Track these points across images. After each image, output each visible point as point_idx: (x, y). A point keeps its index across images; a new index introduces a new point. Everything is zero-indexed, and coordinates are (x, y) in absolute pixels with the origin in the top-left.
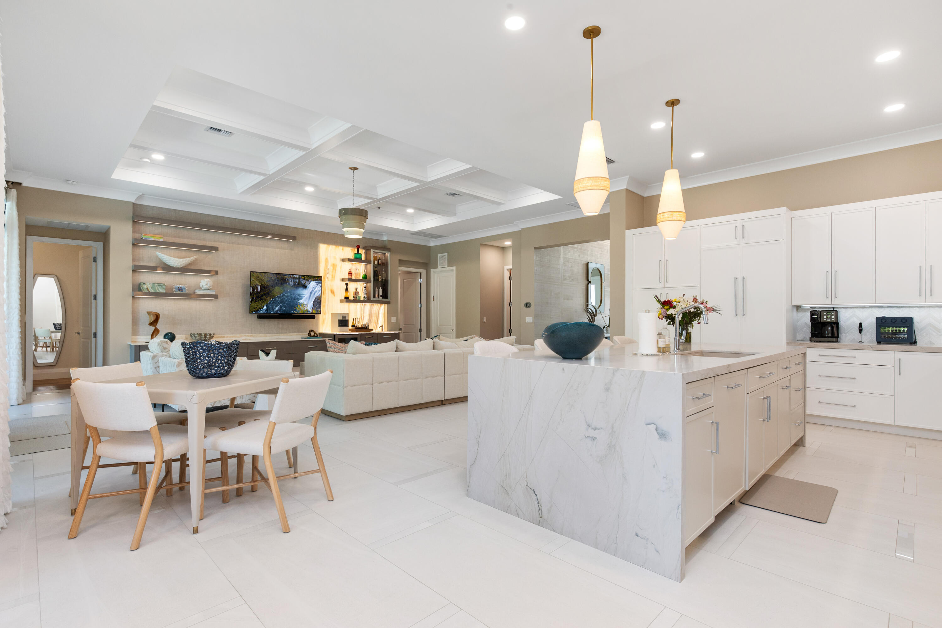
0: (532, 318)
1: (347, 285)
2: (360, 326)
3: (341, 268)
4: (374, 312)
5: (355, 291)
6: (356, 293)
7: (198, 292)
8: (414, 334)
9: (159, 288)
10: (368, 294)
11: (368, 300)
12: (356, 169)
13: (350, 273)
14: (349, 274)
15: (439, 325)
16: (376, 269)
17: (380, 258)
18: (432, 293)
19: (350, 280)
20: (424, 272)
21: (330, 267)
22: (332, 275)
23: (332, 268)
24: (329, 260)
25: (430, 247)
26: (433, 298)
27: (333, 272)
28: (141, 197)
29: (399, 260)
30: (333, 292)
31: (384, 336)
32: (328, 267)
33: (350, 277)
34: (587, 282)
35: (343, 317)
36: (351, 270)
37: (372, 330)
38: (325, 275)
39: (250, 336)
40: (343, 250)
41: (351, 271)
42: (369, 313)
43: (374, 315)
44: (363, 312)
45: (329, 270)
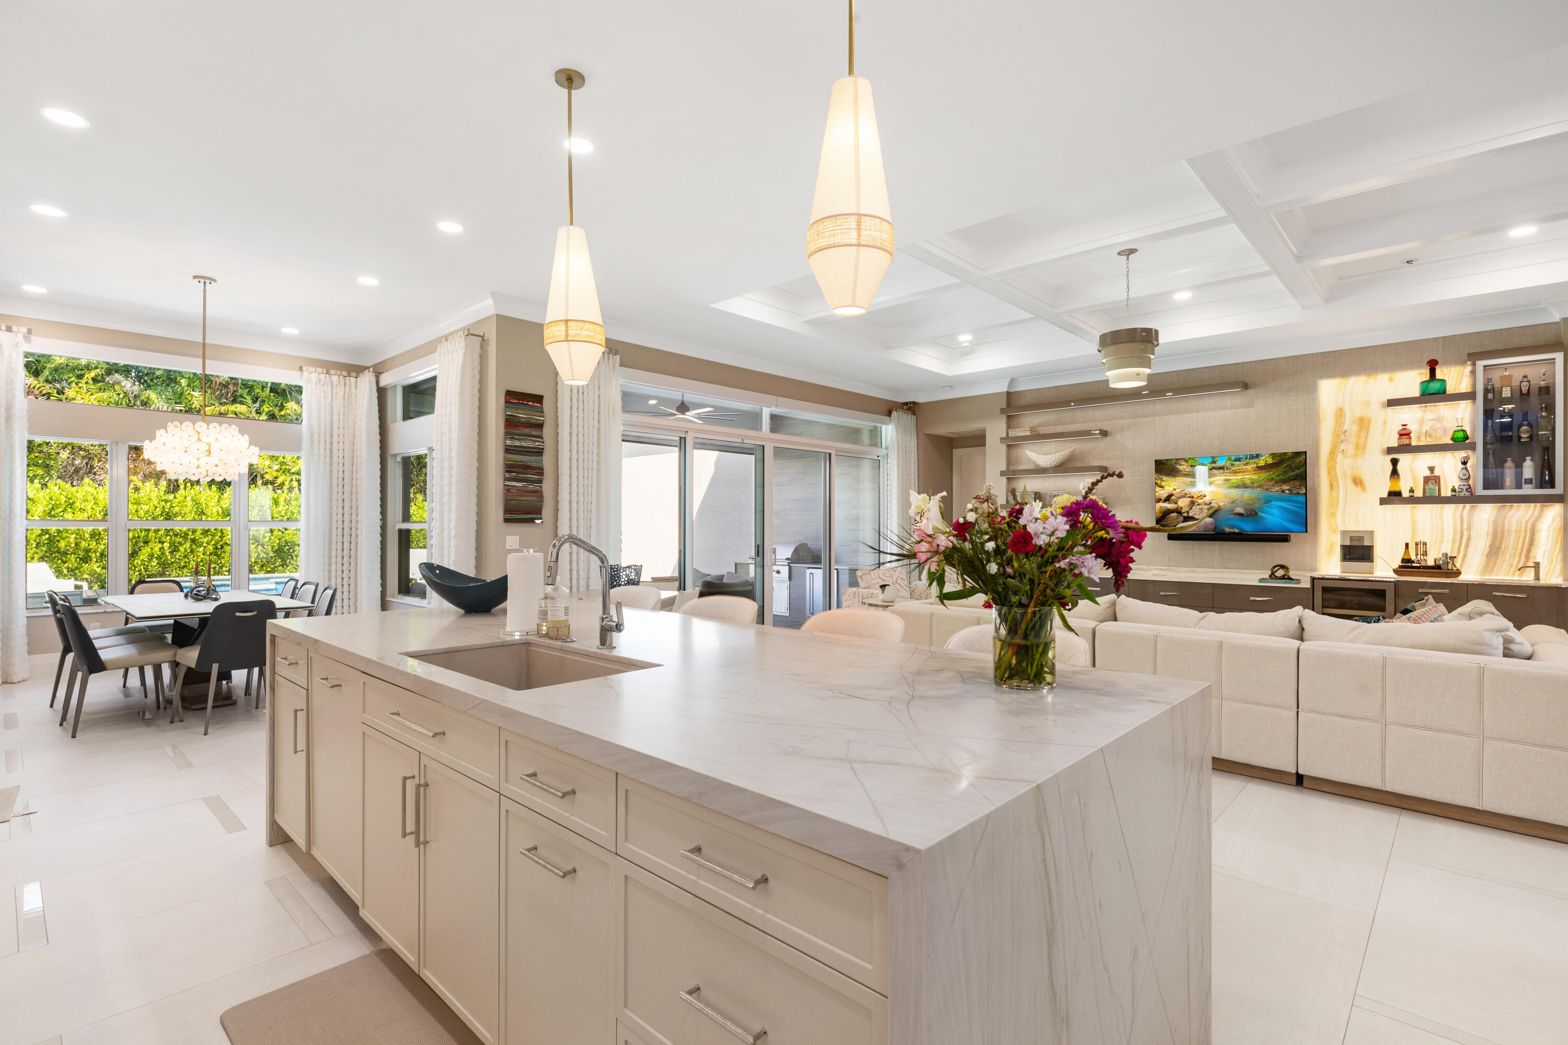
1: (1395, 462)
2: (1431, 563)
3: (1384, 423)
5: (1427, 475)
6: (1432, 479)
12: (1132, 251)
14: (1401, 435)
19: (1406, 448)
21: (1349, 424)
22: (1358, 445)
23: (1355, 428)
24: (1347, 410)
27: (1358, 436)
30: (1358, 482)
32: (1345, 428)
33: (1404, 442)
36: (1406, 425)
38: (1336, 446)
40: (1391, 379)
41: (1407, 427)
42: (1491, 530)
43: (1513, 534)
44: (1465, 527)
45: (1347, 434)
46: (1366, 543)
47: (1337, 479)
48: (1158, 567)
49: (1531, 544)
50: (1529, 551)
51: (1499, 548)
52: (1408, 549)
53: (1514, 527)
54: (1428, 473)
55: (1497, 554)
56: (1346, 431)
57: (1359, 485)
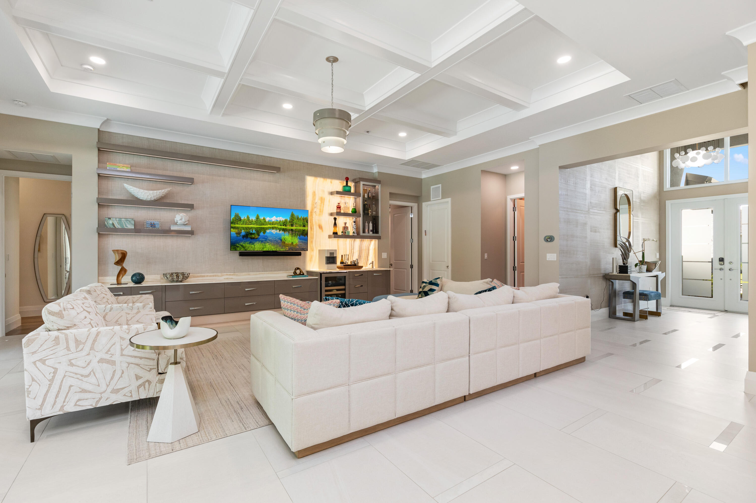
0: (555, 255)
1: (335, 219)
2: (349, 263)
3: (329, 202)
4: (364, 248)
5: (344, 226)
6: (345, 228)
7: (173, 228)
8: (406, 270)
9: (126, 223)
10: (357, 229)
11: (357, 235)
12: (335, 60)
13: (339, 207)
14: (337, 208)
15: (432, 261)
16: (366, 202)
17: (369, 191)
18: (424, 228)
19: (339, 214)
20: (415, 205)
21: (317, 200)
22: (320, 210)
23: (319, 202)
24: (316, 193)
25: (422, 179)
26: (425, 233)
27: (321, 206)
28: (107, 122)
29: (390, 193)
30: (321, 227)
31: (374, 274)
32: (316, 201)
33: (338, 211)
34: (614, 211)
35: (331, 253)
36: (339, 203)
37: (362, 267)
38: (313, 209)
39: (232, 275)
40: (331, 182)
42: (359, 249)
43: (364, 251)
44: (352, 248)
45: (317, 204)
47: (313, 225)
49: (368, 255)
50: (368, 257)
51: (361, 256)
52: (341, 257)
53: (364, 249)
55: (360, 258)
56: (316, 203)
57: (321, 228)
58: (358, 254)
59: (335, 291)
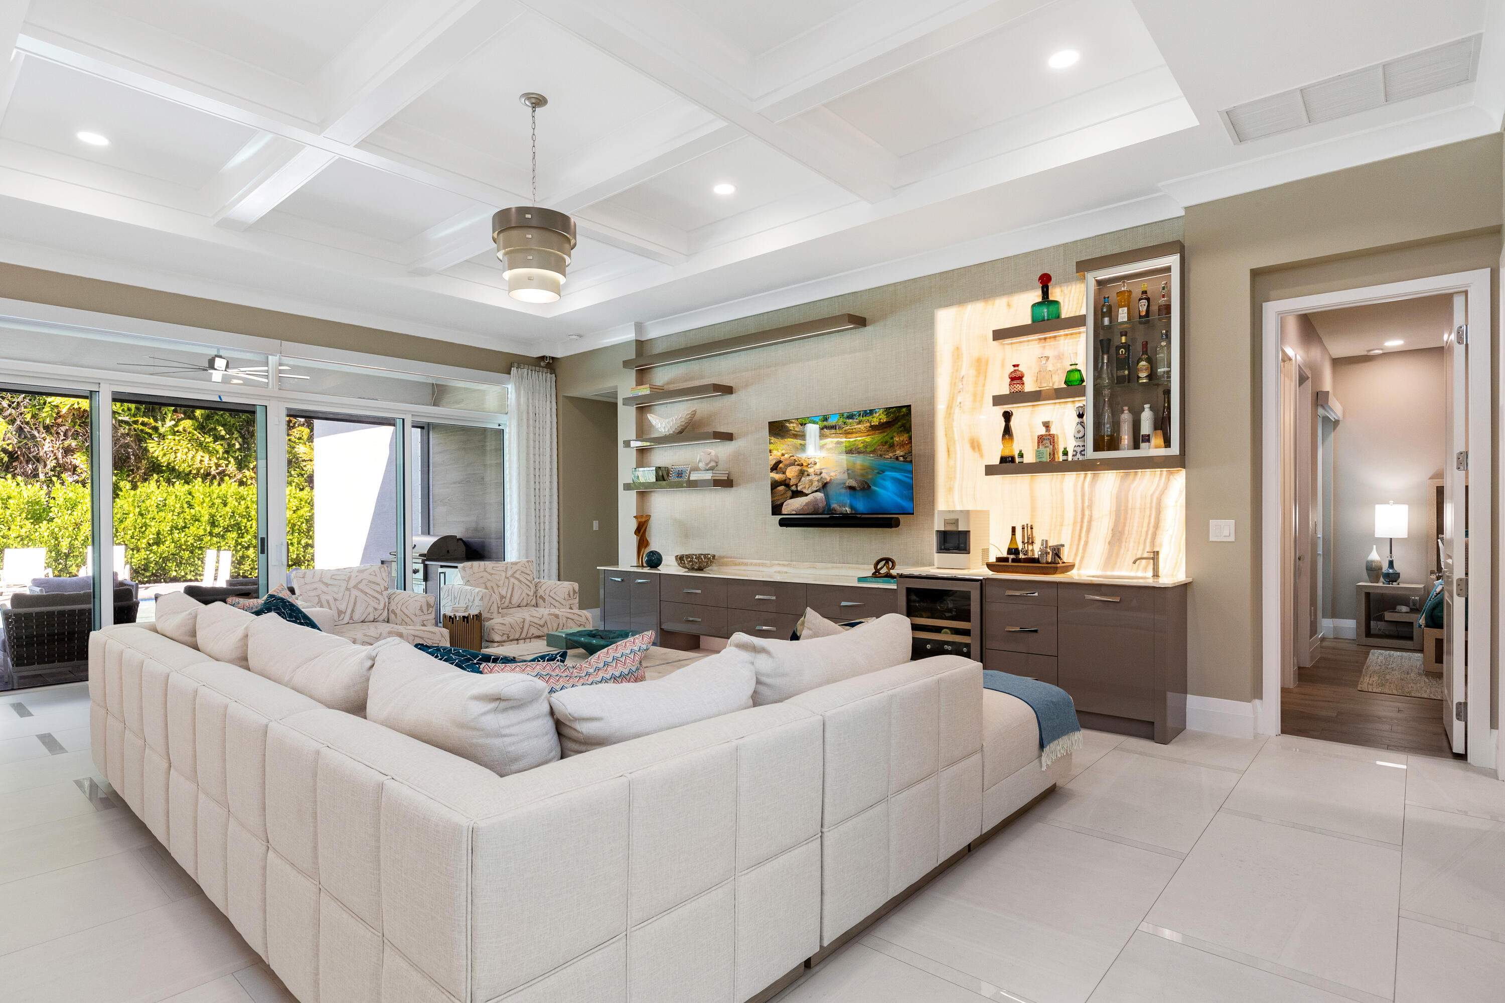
1: (1007, 416)
2: (1038, 553)
3: (1003, 365)
5: (1042, 434)
6: (1047, 439)
7: (696, 476)
9: (649, 474)
13: (1016, 378)
14: (1012, 379)
16: (1123, 339)
19: (1019, 397)
20: (1482, 285)
21: (966, 368)
22: (974, 395)
23: (972, 372)
24: (963, 349)
27: (976, 384)
29: (1258, 274)
30: (976, 444)
32: (963, 373)
33: (1017, 388)
35: (948, 522)
36: (1018, 366)
37: (1071, 567)
38: (953, 397)
40: (1009, 305)
41: (1020, 368)
42: (1114, 508)
43: (1138, 513)
44: (1086, 504)
45: (965, 381)
46: (961, 528)
47: (954, 443)
48: (781, 562)
49: (1157, 527)
50: (1154, 536)
51: (1122, 533)
52: (1015, 535)
53: (1138, 505)
54: (1042, 431)
55: (1120, 540)
56: (963, 377)
57: (977, 450)
58: (1111, 526)
59: (946, 633)
